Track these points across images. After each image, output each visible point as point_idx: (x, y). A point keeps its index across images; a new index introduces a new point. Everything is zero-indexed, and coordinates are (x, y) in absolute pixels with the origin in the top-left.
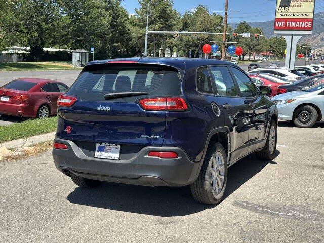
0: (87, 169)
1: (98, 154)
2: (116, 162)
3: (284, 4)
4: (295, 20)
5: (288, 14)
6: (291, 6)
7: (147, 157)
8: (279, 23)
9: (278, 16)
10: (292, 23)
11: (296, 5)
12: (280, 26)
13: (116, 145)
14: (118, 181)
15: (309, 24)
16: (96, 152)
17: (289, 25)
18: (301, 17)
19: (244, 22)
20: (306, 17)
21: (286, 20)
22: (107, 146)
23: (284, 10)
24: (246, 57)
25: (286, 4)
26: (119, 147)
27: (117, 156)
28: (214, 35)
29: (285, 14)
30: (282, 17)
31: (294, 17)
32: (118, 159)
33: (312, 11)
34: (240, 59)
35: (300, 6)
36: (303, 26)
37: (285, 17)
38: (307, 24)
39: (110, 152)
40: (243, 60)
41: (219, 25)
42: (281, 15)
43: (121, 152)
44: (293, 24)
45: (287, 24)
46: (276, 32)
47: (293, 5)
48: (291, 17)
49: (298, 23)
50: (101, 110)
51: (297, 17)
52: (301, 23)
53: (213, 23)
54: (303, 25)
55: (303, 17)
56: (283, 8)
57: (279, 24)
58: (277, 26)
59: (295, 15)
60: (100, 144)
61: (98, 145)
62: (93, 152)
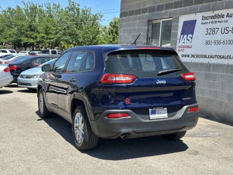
1: (152, 116)
13: (164, 108)
16: (150, 115)
22: (157, 110)
26: (166, 108)
27: (166, 115)
32: (167, 117)
39: (161, 113)
60: (152, 109)
62: (148, 115)
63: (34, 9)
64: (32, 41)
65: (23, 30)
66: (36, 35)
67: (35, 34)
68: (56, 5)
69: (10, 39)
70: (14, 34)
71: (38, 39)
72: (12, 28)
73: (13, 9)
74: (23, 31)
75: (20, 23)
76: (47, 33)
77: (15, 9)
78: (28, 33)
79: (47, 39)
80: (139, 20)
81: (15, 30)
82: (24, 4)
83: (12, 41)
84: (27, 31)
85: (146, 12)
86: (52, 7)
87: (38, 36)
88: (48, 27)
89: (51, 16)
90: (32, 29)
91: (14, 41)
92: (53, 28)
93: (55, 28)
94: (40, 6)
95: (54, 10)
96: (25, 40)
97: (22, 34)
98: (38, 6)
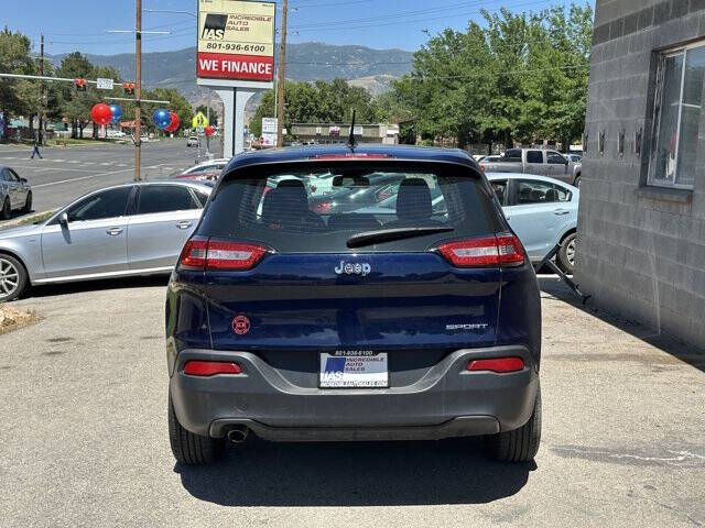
0: (309, 417)
1: (327, 378)
2: (383, 392)
3: (212, 23)
4: (239, 59)
5: (224, 44)
6: (229, 28)
7: (467, 372)
8: (206, 61)
9: (203, 47)
10: (234, 63)
11: (239, 27)
12: (208, 68)
13: (376, 353)
14: (378, 436)
15: (267, 69)
16: (322, 375)
17: (226, 68)
18: (249, 53)
19: (78, 53)
20: (259, 53)
21: (220, 57)
22: (351, 357)
23: (213, 37)
24: (88, 132)
25: (219, 24)
26: (384, 356)
27: (382, 377)
28: (14, 79)
29: (218, 43)
30: (211, 50)
31: (235, 52)
32: (386, 385)
33: (271, 41)
34: (74, 136)
35: (247, 29)
36: (255, 71)
37: (217, 50)
38: (263, 68)
39: (362, 370)
40: (81, 138)
41: (19, 58)
42: (209, 46)
43: (392, 368)
44: (234, 66)
45: (224, 66)
46: (200, 81)
47: (232, 26)
48: (230, 51)
49: (244, 64)
50: (344, 274)
51: (242, 52)
52: (251, 64)
53: (10, 52)
54: (254, 68)
55: (254, 53)
56: (212, 31)
57: (205, 65)
58: (203, 68)
59: (238, 47)
60: (332, 353)
61: (324, 357)
62: (316, 375)
63: (514, 28)
64: (505, 123)
65: (482, 92)
66: (517, 106)
67: (513, 104)
68: (579, 11)
69: (447, 122)
70: (456, 105)
71: (523, 118)
72: (454, 89)
73: (459, 35)
74: (481, 97)
75: (474, 73)
76: (549, 99)
77: (465, 33)
78: (497, 101)
79: (548, 115)
80: (632, 50)
81: (459, 95)
82: (487, 17)
83: (452, 128)
84: (493, 95)
85: (649, 24)
86: (567, 18)
87: (523, 108)
88: (552, 81)
89: (564, 46)
90: (508, 88)
91: (460, 127)
92: (569, 82)
93: (575, 83)
94: (535, 18)
95: (575, 26)
96: (486, 122)
97: (479, 104)
98: (528, 20)
